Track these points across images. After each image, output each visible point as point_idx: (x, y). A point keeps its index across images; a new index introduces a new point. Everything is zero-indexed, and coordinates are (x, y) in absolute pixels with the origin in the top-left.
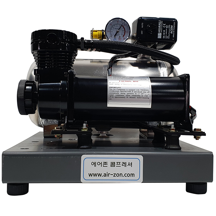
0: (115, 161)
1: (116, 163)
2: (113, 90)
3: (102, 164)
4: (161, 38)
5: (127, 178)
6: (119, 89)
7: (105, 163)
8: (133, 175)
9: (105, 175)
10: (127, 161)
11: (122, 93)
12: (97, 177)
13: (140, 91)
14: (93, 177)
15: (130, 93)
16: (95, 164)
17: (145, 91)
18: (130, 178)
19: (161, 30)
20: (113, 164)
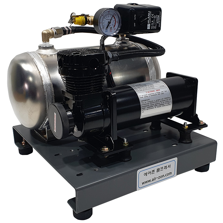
0: (160, 167)
1: (160, 169)
2: (144, 103)
3: (151, 172)
4: (150, 29)
5: (167, 177)
6: (148, 101)
7: (153, 171)
8: (171, 173)
9: (153, 180)
10: (167, 165)
11: (151, 104)
12: (148, 183)
13: (164, 100)
14: (145, 184)
15: (157, 103)
16: (146, 174)
17: (167, 99)
18: (169, 176)
19: (150, 21)
20: (158, 170)
